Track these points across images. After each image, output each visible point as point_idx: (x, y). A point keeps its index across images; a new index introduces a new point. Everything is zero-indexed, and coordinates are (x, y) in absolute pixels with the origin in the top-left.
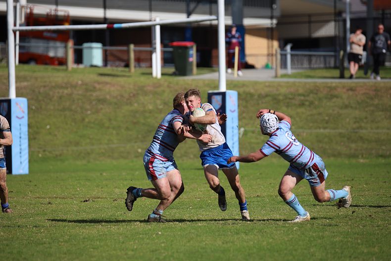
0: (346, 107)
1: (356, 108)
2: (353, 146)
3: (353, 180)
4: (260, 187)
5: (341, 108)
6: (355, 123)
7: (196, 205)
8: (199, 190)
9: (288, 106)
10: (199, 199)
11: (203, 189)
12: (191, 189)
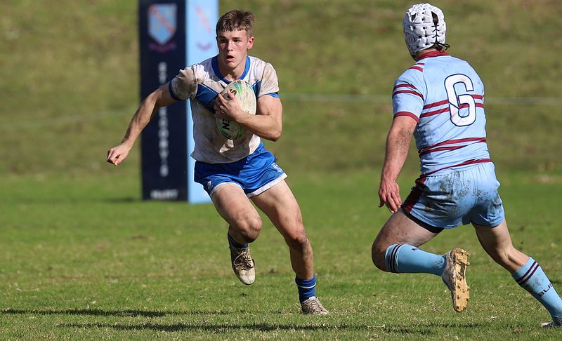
0: (505, 36)
1: (529, 41)
2: (523, 139)
3: (522, 229)
4: (278, 250)
5: (491, 39)
6: (528, 78)
7: (107, 295)
8: (115, 255)
9: (350, 34)
10: (116, 281)
11: (125, 254)
12: (94, 253)
